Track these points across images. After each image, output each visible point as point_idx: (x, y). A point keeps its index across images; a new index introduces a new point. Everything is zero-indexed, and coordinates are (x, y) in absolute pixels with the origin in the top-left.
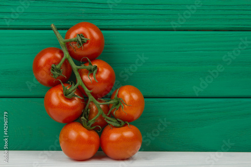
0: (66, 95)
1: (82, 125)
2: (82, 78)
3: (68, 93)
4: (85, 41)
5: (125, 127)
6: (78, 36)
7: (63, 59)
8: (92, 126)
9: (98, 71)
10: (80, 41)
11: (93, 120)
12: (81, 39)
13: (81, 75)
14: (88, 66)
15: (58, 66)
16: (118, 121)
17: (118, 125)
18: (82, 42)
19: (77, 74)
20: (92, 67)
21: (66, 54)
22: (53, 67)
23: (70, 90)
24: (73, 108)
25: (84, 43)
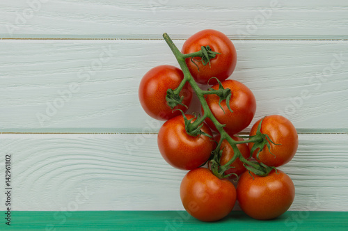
0: (188, 131)
1: (211, 171)
2: (210, 108)
3: (191, 129)
4: (214, 56)
6: (204, 49)
7: (183, 82)
8: (225, 173)
9: (232, 96)
10: (207, 56)
11: (226, 165)
12: (208, 53)
13: (209, 103)
14: (219, 90)
15: (176, 92)
16: (262, 166)
17: (262, 173)
18: (209, 56)
19: (203, 101)
20: (225, 92)
21: (187, 75)
22: (169, 93)
23: (195, 125)
24: (198, 149)
25: (211, 58)
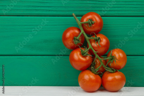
0: (82, 54)
1: (91, 71)
2: (91, 45)
3: (84, 53)
4: (93, 23)
5: (117, 73)
6: (89, 20)
7: (81, 34)
8: (97, 72)
9: (100, 40)
10: (91, 23)
11: (97, 68)
12: (91, 22)
13: (91, 43)
14: (95, 38)
15: (78, 38)
16: (112, 69)
17: (113, 72)
18: (92, 23)
19: (89, 42)
20: (98, 38)
21: (82, 31)
22: (74, 38)
23: (85, 52)
24: (87, 61)
25: (92, 24)
